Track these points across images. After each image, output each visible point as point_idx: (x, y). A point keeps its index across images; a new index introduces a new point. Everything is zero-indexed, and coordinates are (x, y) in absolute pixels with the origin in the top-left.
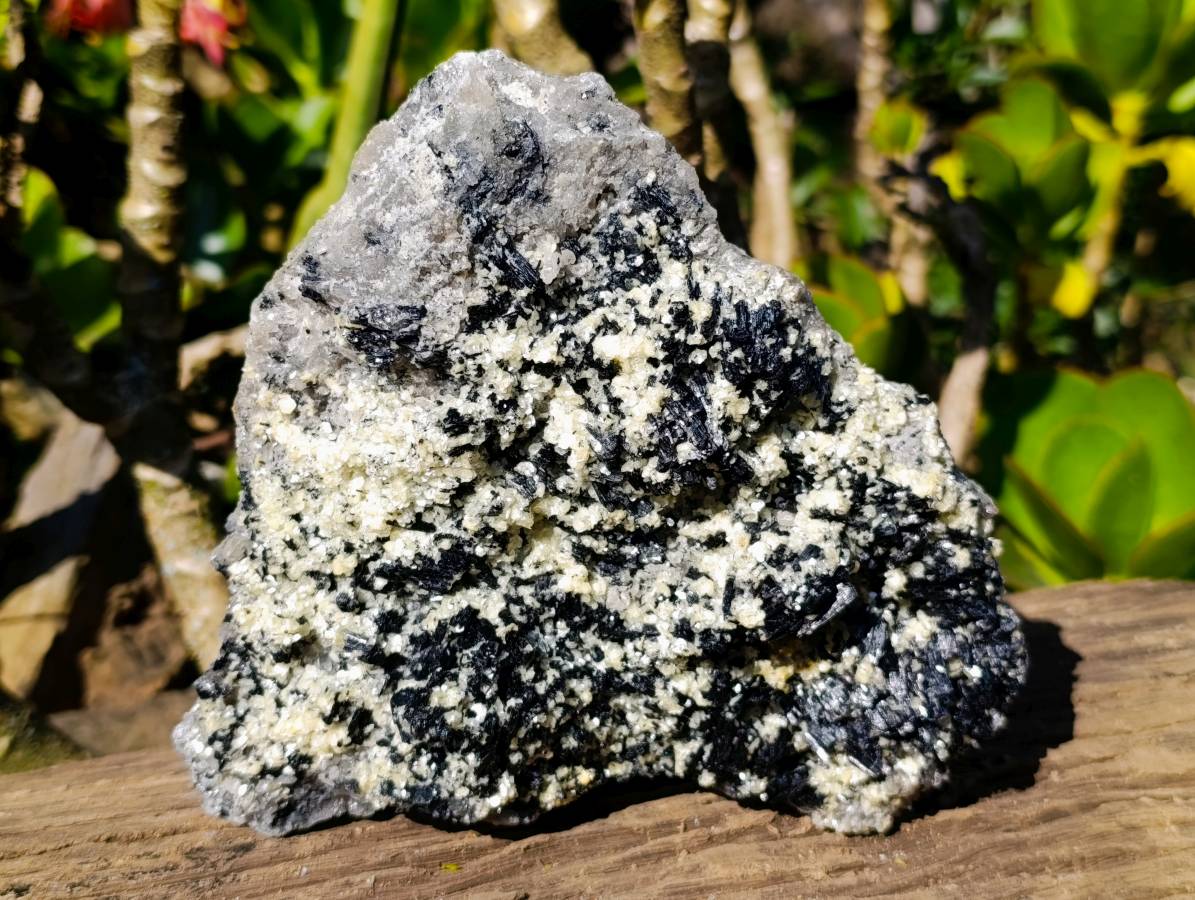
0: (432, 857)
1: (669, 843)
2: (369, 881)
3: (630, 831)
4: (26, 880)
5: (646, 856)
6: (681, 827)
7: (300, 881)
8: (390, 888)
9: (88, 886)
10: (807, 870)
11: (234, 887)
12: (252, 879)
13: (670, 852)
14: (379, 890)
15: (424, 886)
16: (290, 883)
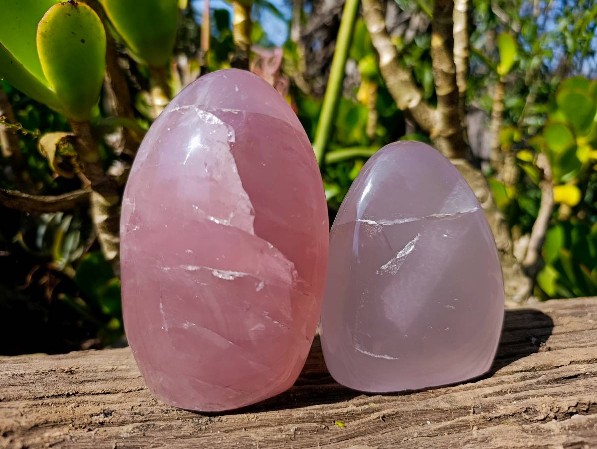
0: (330, 416)
1: (466, 420)
2: (292, 430)
3: (442, 410)
4: (112, 407)
5: (452, 427)
6: (472, 410)
7: (255, 425)
8: (304, 435)
9: (143, 415)
10: (552, 445)
11: (219, 425)
12: (229, 421)
13: (466, 426)
14: (297, 436)
15: (323, 436)
16: (249, 425)
